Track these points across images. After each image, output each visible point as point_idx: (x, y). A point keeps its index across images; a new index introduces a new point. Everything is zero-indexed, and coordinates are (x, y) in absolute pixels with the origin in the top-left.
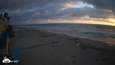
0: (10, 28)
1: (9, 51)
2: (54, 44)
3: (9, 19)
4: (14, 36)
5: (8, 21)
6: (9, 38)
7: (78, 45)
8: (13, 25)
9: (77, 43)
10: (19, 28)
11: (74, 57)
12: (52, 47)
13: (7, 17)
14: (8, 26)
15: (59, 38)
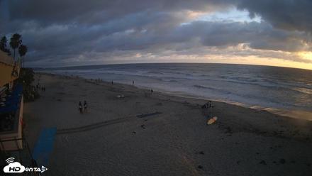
0: (26, 76)
1: (23, 139)
2: (146, 118)
3: (23, 50)
4: (37, 96)
5: (21, 55)
6: (24, 102)
7: (210, 122)
8: (36, 69)
9: (209, 118)
10: (53, 75)
11: (202, 153)
12: (142, 126)
13: (20, 45)
14: (22, 69)
15: (160, 104)
